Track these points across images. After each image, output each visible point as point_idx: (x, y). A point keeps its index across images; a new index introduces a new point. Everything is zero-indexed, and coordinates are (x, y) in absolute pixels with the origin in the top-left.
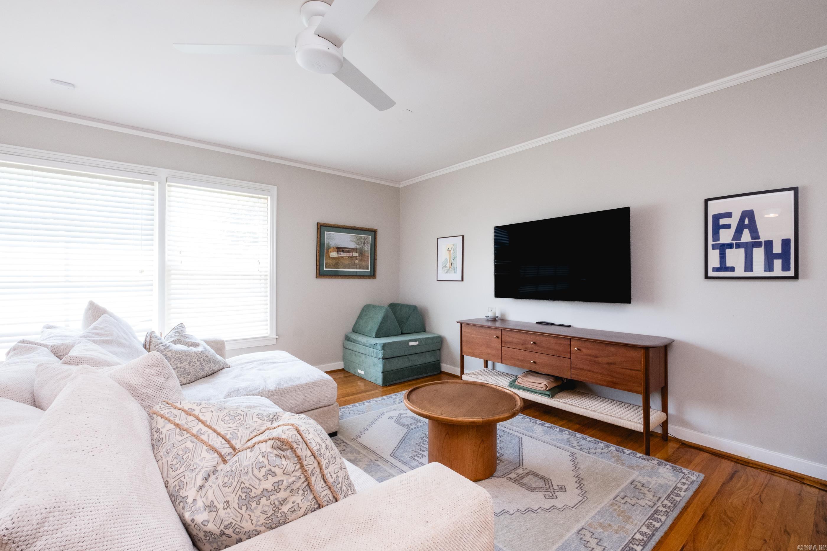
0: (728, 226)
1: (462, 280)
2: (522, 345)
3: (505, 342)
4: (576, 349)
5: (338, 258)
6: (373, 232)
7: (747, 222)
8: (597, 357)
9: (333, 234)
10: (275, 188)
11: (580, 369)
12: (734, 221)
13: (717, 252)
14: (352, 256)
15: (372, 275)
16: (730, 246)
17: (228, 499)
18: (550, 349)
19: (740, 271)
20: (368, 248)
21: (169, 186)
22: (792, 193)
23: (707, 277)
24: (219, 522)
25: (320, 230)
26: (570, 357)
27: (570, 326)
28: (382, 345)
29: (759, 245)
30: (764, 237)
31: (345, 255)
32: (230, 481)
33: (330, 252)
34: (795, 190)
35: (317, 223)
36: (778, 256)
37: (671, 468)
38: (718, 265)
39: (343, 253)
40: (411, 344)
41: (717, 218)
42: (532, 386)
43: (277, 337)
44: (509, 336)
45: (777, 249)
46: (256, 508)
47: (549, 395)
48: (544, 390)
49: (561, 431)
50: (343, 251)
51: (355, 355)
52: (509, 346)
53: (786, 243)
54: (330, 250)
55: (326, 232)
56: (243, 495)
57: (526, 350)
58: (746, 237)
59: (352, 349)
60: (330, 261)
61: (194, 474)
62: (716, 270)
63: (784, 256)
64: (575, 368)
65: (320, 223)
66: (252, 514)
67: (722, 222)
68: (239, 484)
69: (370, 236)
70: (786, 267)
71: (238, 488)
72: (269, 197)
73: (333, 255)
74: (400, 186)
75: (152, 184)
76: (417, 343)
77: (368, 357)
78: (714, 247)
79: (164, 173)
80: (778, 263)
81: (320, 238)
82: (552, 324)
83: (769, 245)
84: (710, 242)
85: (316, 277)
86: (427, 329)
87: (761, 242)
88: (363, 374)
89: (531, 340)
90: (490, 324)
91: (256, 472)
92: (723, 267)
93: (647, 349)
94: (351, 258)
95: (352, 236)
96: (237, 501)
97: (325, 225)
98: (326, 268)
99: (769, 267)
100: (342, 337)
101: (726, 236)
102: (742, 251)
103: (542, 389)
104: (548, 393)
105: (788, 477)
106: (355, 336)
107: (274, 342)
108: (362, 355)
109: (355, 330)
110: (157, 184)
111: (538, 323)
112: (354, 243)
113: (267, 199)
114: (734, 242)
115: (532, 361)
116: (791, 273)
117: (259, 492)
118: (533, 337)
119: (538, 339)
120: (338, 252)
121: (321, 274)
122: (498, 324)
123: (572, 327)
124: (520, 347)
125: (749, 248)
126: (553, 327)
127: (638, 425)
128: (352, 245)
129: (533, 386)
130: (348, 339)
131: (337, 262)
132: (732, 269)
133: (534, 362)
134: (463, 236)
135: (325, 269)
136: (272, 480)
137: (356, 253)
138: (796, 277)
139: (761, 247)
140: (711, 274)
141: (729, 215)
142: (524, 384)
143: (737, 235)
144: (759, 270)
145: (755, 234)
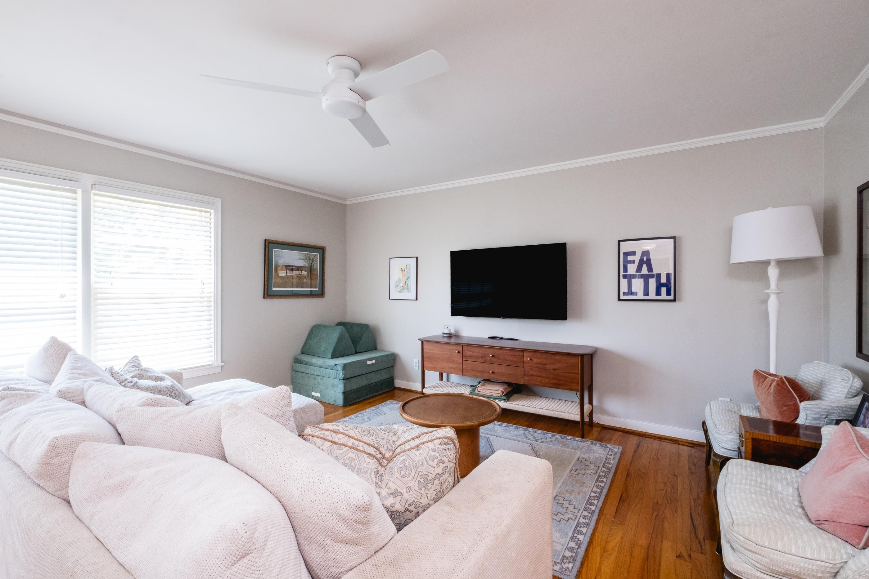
0: (633, 262)
1: (417, 299)
2: (482, 358)
3: (466, 357)
4: (528, 359)
5: (287, 277)
6: (322, 250)
7: (645, 259)
8: (545, 365)
9: (282, 252)
10: (220, 200)
11: (532, 375)
12: (637, 258)
13: (626, 280)
14: (301, 275)
15: (321, 294)
16: (634, 276)
17: (409, 485)
18: (507, 360)
19: (641, 296)
20: (317, 265)
21: (95, 194)
22: (673, 240)
23: (619, 299)
24: (404, 502)
25: (269, 248)
26: (523, 366)
27: (517, 340)
28: (343, 365)
29: (652, 276)
30: (655, 272)
31: (294, 273)
32: (407, 473)
33: (278, 270)
34: (674, 238)
35: (265, 240)
36: (663, 285)
37: (600, 446)
38: (626, 291)
39: (291, 272)
40: (369, 363)
41: (626, 254)
42: (489, 393)
43: (223, 364)
44: (470, 351)
45: (664, 280)
46: (431, 488)
47: (505, 400)
48: (501, 396)
49: (516, 428)
50: (292, 270)
51: (309, 377)
52: (469, 360)
53: (668, 275)
54: (278, 269)
55: (274, 249)
56: (422, 481)
57: (486, 362)
58: (645, 270)
59: (304, 372)
60: (278, 281)
61: (368, 475)
62: (625, 294)
63: (667, 285)
64: (528, 375)
65: (268, 240)
66: (428, 492)
67: (630, 258)
68: (417, 474)
69: (319, 254)
70: (668, 293)
71: (416, 476)
72: (212, 211)
73: (282, 273)
74: (347, 203)
75: (74, 192)
76: (374, 361)
77: (326, 378)
78: (625, 277)
79: (88, 179)
80: (664, 290)
81: (269, 255)
82: (501, 338)
83: (659, 276)
84: (622, 273)
85: (264, 298)
86: (378, 347)
87: (654, 274)
88: (319, 396)
89: (490, 353)
90: (446, 340)
91: (430, 463)
92: (630, 292)
93: (582, 356)
94: (300, 277)
95: (301, 253)
96: (417, 485)
97: (273, 242)
98: (274, 287)
99: (658, 293)
100: (289, 360)
101: (632, 269)
102: (642, 280)
103: (499, 395)
104: (504, 398)
105: (670, 442)
106: (305, 358)
107: (219, 370)
108: (317, 377)
109: (303, 352)
110: (79, 191)
111: (489, 338)
112: (303, 261)
113: (210, 213)
114: (637, 273)
115: (491, 372)
116: (671, 298)
117: (433, 476)
118: (492, 350)
119: (497, 352)
120: (286, 270)
121: (268, 294)
122: (453, 340)
123: (519, 340)
124: (480, 360)
125: (646, 278)
126: (503, 340)
127: (576, 416)
128: (301, 263)
129: (491, 393)
130: (297, 361)
131: (285, 282)
132: (636, 294)
133: (493, 372)
134: (417, 258)
135: (273, 289)
136: (442, 466)
137: (305, 271)
138: (674, 300)
139: (654, 278)
140: (622, 297)
141: (634, 253)
142: (484, 392)
143: (639, 269)
144: (652, 295)
145: (650, 269)
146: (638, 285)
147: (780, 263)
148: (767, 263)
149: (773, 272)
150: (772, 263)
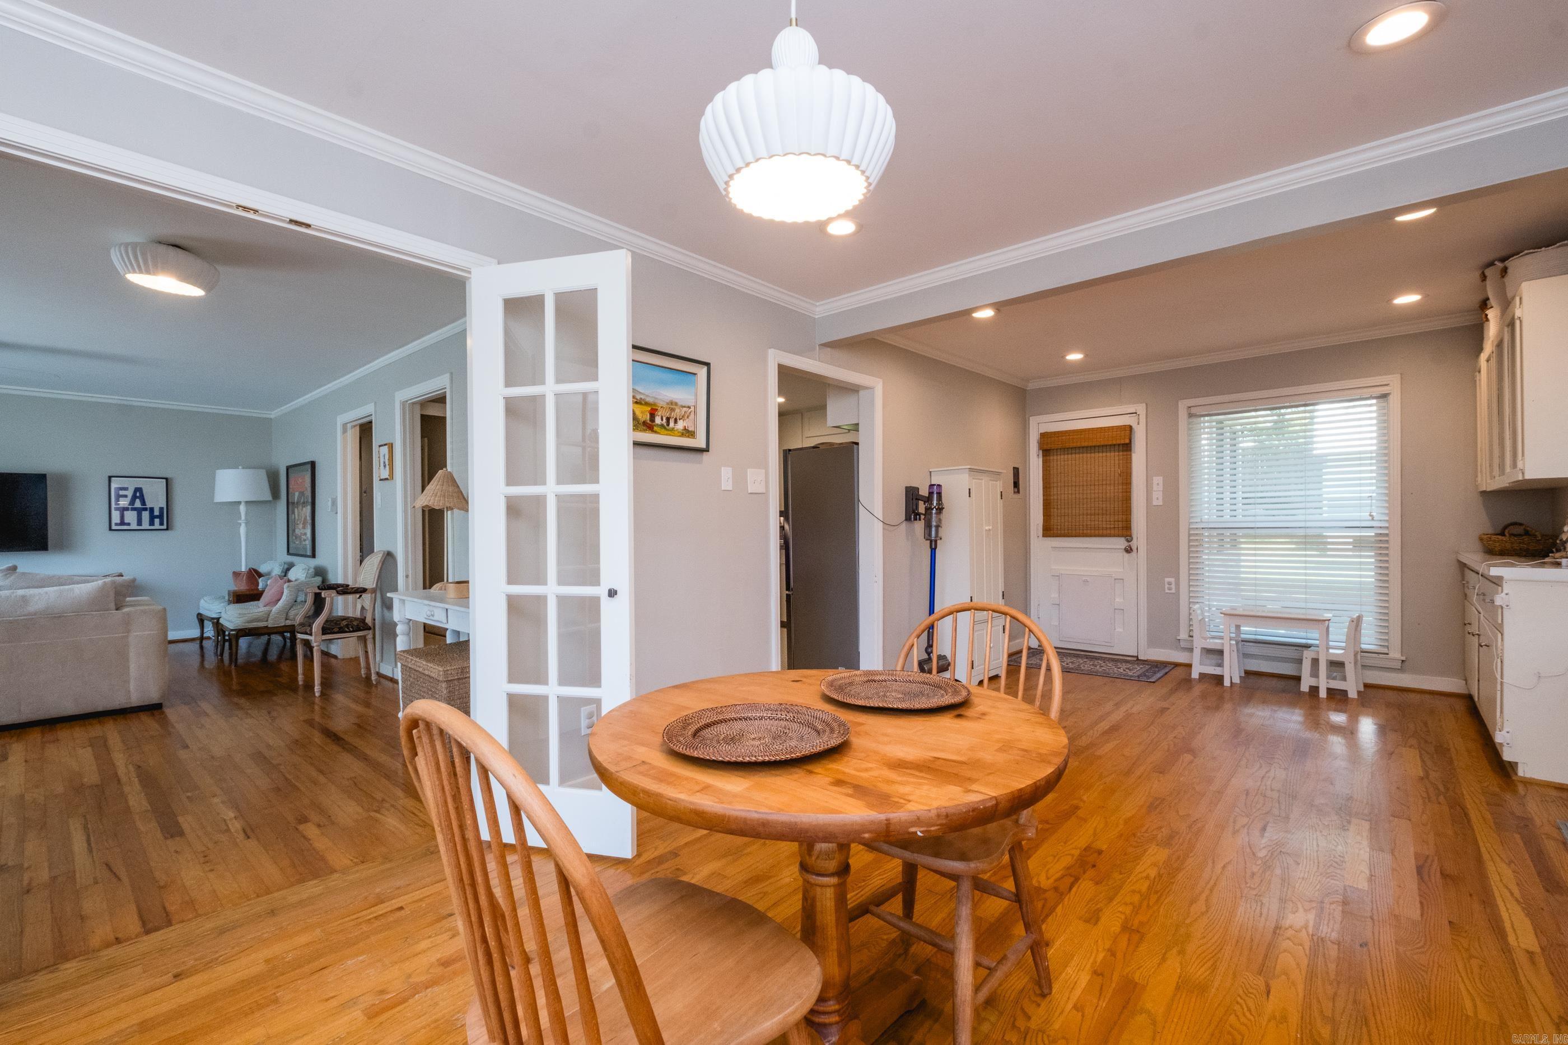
0: (126, 496)
7: (138, 494)
12: (130, 493)
13: (118, 513)
16: (127, 509)
19: (134, 526)
22: (164, 480)
23: (110, 529)
29: (145, 509)
30: (149, 505)
34: (167, 479)
36: (157, 517)
38: (118, 521)
41: (118, 489)
45: (157, 513)
53: (161, 509)
58: (138, 504)
62: (116, 524)
63: (160, 517)
67: (122, 493)
70: (161, 524)
78: (117, 509)
80: (157, 521)
83: (152, 510)
84: (113, 506)
87: (147, 508)
92: (122, 523)
99: (152, 523)
101: (124, 503)
102: (135, 513)
114: (130, 507)
116: (165, 527)
125: (139, 511)
132: (129, 524)
138: (167, 529)
139: (147, 511)
140: (114, 527)
141: (126, 489)
143: (132, 502)
144: (145, 525)
145: (143, 503)
146: (131, 517)
147: (247, 502)
148: (239, 503)
149: (242, 508)
150: (243, 504)
